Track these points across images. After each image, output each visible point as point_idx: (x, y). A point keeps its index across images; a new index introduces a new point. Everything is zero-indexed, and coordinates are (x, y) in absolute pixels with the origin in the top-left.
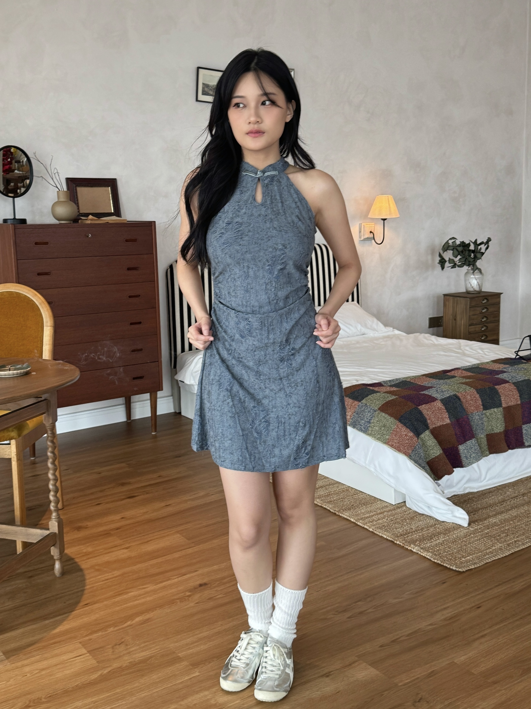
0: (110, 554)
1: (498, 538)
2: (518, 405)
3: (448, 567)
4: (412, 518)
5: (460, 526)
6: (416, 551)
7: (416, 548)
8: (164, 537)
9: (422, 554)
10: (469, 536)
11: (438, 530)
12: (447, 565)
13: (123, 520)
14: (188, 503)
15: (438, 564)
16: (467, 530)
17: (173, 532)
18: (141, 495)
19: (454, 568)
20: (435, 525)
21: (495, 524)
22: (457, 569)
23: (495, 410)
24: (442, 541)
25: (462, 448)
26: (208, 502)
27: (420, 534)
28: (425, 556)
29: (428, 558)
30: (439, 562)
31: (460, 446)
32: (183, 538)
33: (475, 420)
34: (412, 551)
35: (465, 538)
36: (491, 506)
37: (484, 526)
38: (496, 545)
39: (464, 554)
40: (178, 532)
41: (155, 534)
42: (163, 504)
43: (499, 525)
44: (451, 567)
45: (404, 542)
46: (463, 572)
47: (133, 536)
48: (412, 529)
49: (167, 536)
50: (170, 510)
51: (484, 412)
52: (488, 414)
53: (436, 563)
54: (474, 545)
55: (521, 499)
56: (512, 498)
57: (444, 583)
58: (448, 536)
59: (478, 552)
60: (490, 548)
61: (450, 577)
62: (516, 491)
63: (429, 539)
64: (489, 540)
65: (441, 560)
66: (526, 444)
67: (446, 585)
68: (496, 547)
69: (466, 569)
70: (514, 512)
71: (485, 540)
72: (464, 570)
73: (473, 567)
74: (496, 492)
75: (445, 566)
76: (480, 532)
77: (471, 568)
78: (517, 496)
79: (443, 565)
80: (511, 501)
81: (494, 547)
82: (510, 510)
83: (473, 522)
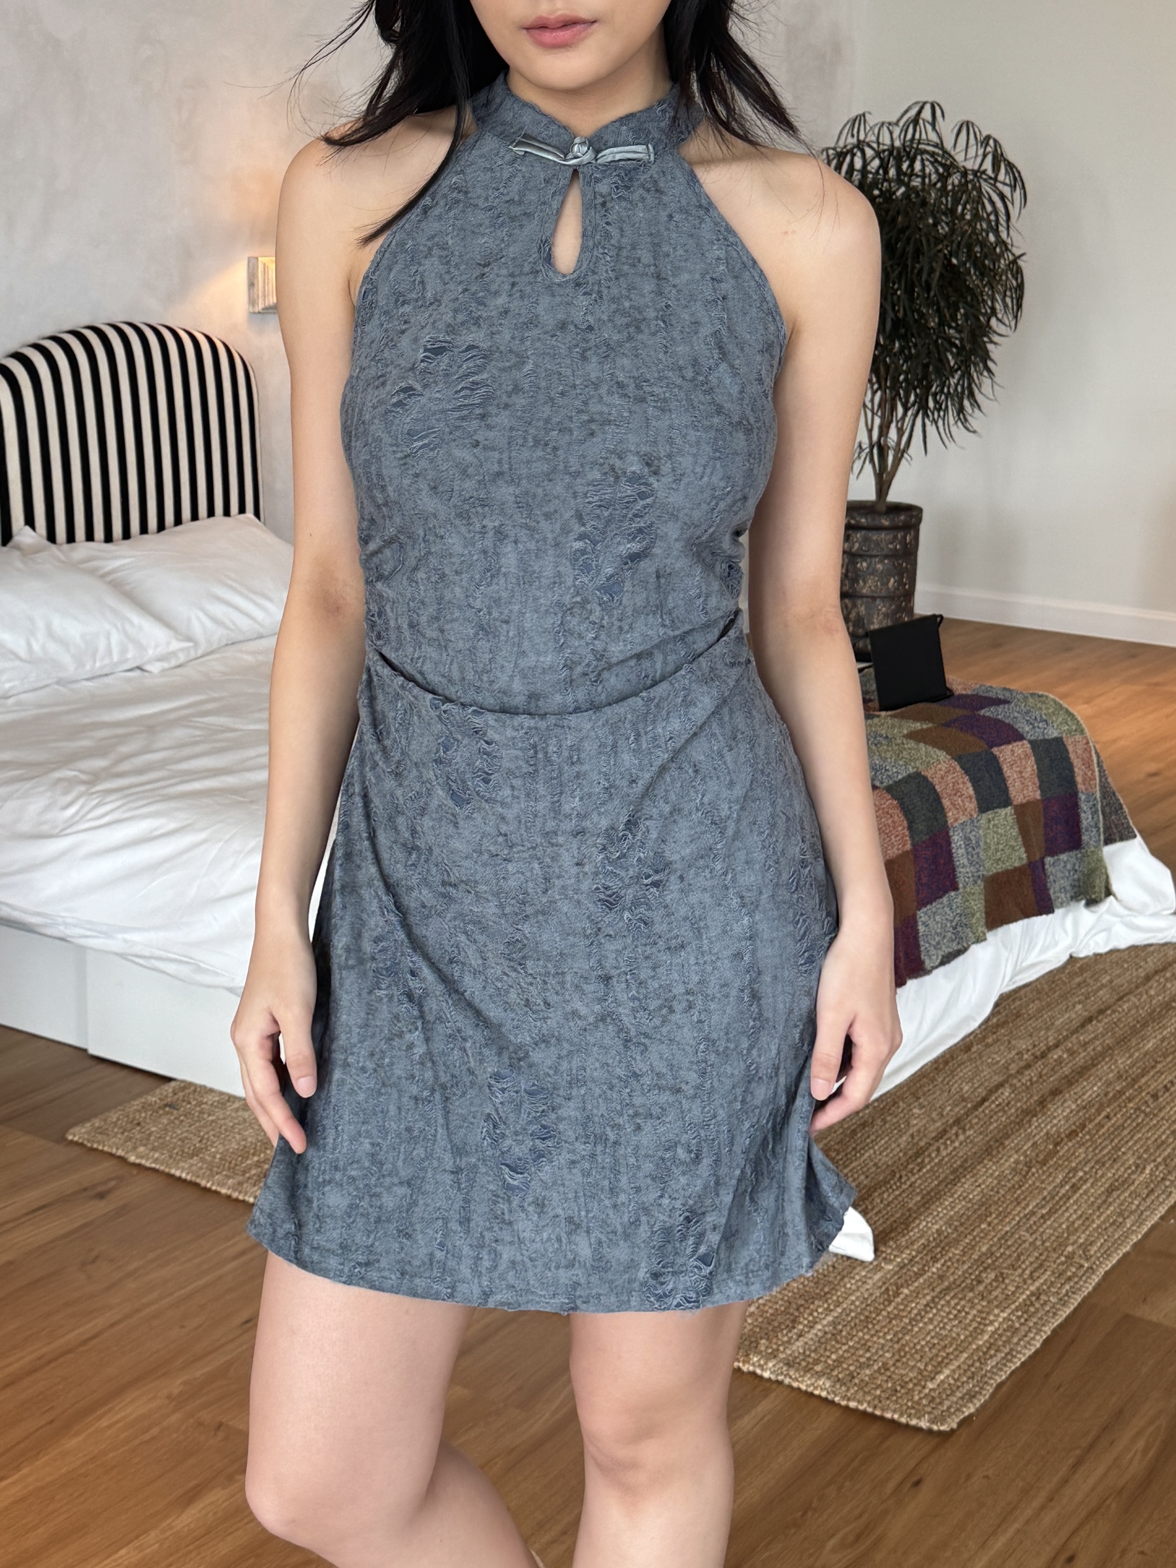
1: (981, 1288)
2: (907, 853)
3: (903, 1420)
5: (852, 1263)
6: (773, 1377)
7: (770, 1365)
9: (795, 1385)
10: (897, 1294)
12: (896, 1416)
15: (864, 1413)
16: (880, 1274)
19: (924, 1424)
21: (944, 1242)
22: (935, 1428)
24: (829, 1324)
28: (810, 1389)
29: (819, 1397)
30: (863, 1407)
34: (761, 1377)
35: (890, 1302)
36: (893, 1174)
37: (919, 1252)
38: (992, 1318)
39: (921, 1366)
43: (957, 1241)
44: (914, 1422)
46: (953, 1431)
53: (856, 1410)
54: (931, 1327)
55: (961, 1138)
56: (936, 1139)
57: (917, 1483)
58: (838, 1304)
59: (956, 1349)
60: (983, 1332)
61: (923, 1459)
62: (934, 1115)
63: (788, 1322)
64: (963, 1303)
65: (868, 1398)
66: (928, 964)
67: (927, 1492)
68: (996, 1324)
69: (957, 1420)
70: (970, 1189)
71: (953, 1303)
72: (955, 1426)
73: (972, 1410)
74: (879, 1122)
75: (892, 1421)
76: (918, 1275)
77: (967, 1414)
78: (945, 1131)
79: (882, 1418)
80: (938, 1150)
81: (992, 1323)
82: (954, 1182)
83: (879, 1241)
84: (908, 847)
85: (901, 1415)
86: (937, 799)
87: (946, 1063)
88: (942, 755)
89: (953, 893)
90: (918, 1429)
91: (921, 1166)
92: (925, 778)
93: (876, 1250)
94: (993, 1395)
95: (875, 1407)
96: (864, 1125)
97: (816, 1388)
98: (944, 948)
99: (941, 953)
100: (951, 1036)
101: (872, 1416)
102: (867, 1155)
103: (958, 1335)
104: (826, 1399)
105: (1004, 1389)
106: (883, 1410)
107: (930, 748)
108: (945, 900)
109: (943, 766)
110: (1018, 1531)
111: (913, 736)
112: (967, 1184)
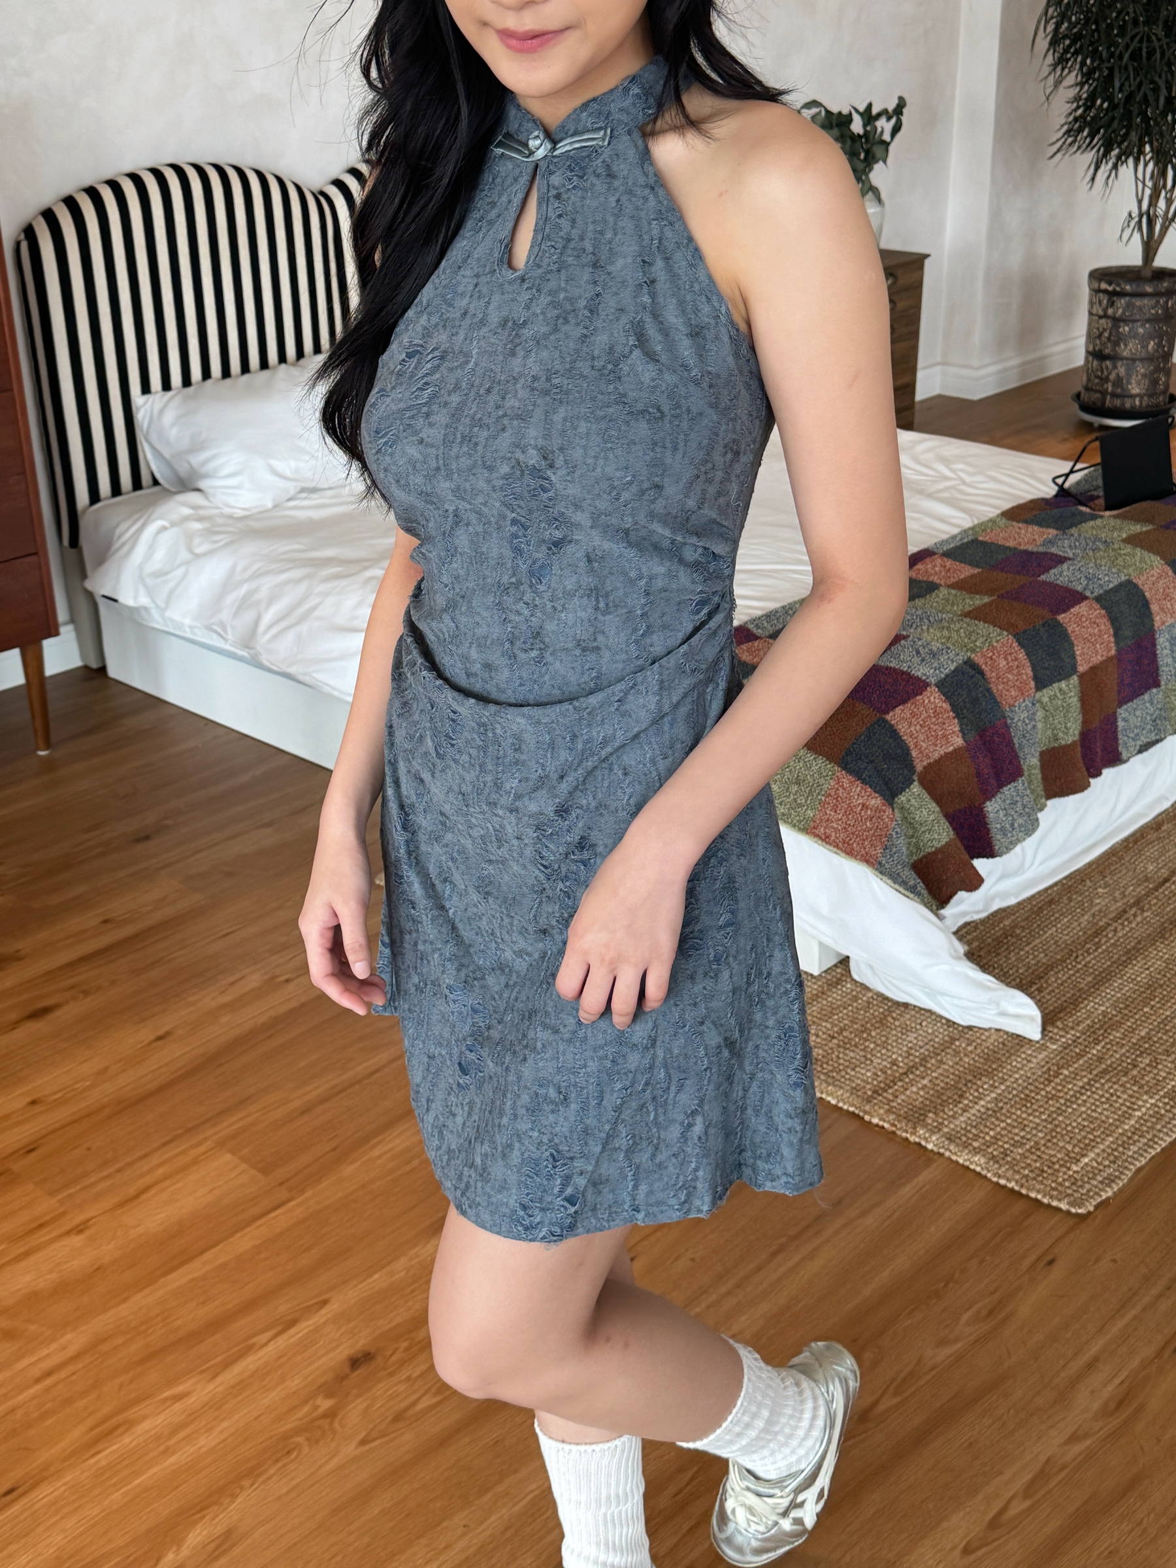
0: (32, 1259)
1: (1135, 1072)
2: (1110, 659)
3: (1045, 1201)
4: (882, 1022)
5: (1020, 1041)
6: (935, 1149)
7: (934, 1138)
8: (184, 1168)
9: (954, 1158)
10: (1057, 1075)
11: (967, 1060)
12: (1039, 1197)
13: (37, 1109)
14: (224, 1019)
15: (1012, 1190)
16: (1045, 1054)
17: (209, 1144)
18: (67, 1002)
19: (1064, 1206)
20: (953, 1040)
21: (1107, 1024)
22: (1073, 1210)
23: (1063, 684)
24: (992, 1101)
25: (993, 808)
26: (283, 1009)
27: (925, 1082)
28: (967, 1163)
29: (974, 1171)
30: (1011, 1185)
31: (988, 803)
32: (244, 1166)
33: (1020, 724)
34: (925, 1148)
35: (1050, 1082)
36: (1071, 952)
37: (1083, 1033)
39: (1069, 1147)
40: (221, 1144)
41: (155, 1160)
42: (146, 1034)
43: (1120, 1024)
44: (1055, 1203)
45: (892, 1117)
46: (1089, 1213)
47: (85, 1175)
48: (894, 1063)
49: (195, 1162)
50: (175, 1055)
51: (1039, 695)
52: (1045, 699)
53: (1004, 1187)
54: (1084, 1109)
55: (1139, 919)
56: (1115, 919)
57: (1051, 1262)
58: (1002, 1082)
59: (1103, 1133)
60: (1130, 1116)
61: (1059, 1239)
62: (1117, 894)
63: (956, 1097)
64: (1116, 1087)
65: (1017, 1177)
66: (1124, 755)
67: (1058, 1272)
68: (1144, 1110)
69: (1094, 1203)
70: (1138, 972)
71: (1106, 1087)
72: (1091, 1209)
73: (1110, 1193)
74: (1065, 899)
75: (1036, 1200)
76: (1080, 1056)
77: (1104, 1197)
78: (1125, 911)
79: (1027, 1197)
80: (1115, 931)
81: (1139, 1109)
82: (1125, 964)
83: (1048, 1020)
84: (1113, 652)
85: (1044, 1196)
86: (1146, 604)
87: (1135, 842)
88: (1156, 560)
89: (1154, 690)
90: (1058, 1209)
91: (1098, 945)
92: (1136, 586)
93: (1044, 1029)
94: (1131, 1179)
95: (1022, 1186)
96: (1051, 902)
97: (971, 1163)
98: (1142, 738)
99: (1139, 743)
100: (1143, 815)
101: (1019, 1194)
102: (1050, 932)
103: (1108, 1117)
104: (979, 1174)
105: (1142, 1174)
106: (1028, 1189)
107: (1146, 554)
108: (1146, 697)
109: (1155, 572)
110: (1135, 1317)
111: (1132, 540)
112: (1137, 966)
